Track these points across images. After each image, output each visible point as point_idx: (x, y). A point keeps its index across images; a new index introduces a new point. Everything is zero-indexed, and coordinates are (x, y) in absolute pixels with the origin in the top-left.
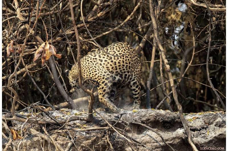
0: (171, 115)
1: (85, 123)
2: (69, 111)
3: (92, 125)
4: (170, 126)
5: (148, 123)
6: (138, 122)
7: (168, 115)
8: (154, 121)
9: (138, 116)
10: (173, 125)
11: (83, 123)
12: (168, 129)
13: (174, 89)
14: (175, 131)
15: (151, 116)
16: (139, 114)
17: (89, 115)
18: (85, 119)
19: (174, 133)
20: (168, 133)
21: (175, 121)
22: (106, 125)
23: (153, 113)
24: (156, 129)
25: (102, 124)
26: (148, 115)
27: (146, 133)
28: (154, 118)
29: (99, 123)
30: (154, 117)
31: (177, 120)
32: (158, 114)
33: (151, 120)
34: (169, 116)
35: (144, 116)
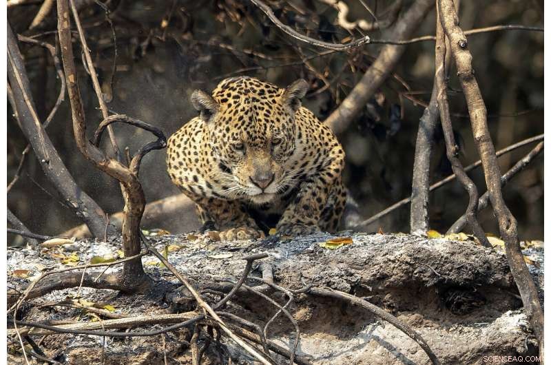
0: (473, 257)
1: (114, 299)
2: (78, 249)
3: (139, 304)
4: (470, 302)
5: (383, 292)
6: (335, 289)
7: (459, 259)
8: (404, 281)
9: (341, 265)
10: (485, 300)
11: (104, 299)
12: (465, 313)
13: (487, 150)
14: (491, 322)
15: (394, 262)
16: (345, 257)
17: (127, 263)
18: (113, 280)
19: (484, 330)
20: (461, 332)
21: (491, 280)
22: (192, 305)
23: (402, 252)
24: (416, 315)
25: (177, 299)
26: (380, 259)
27: (372, 331)
28: (403, 271)
29: (169, 296)
30: (404, 267)
31: (498, 276)
32: (420, 256)
33: (392, 279)
34: (464, 260)
35: (365, 263)
